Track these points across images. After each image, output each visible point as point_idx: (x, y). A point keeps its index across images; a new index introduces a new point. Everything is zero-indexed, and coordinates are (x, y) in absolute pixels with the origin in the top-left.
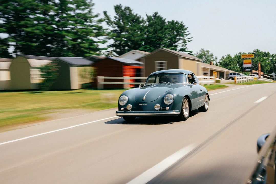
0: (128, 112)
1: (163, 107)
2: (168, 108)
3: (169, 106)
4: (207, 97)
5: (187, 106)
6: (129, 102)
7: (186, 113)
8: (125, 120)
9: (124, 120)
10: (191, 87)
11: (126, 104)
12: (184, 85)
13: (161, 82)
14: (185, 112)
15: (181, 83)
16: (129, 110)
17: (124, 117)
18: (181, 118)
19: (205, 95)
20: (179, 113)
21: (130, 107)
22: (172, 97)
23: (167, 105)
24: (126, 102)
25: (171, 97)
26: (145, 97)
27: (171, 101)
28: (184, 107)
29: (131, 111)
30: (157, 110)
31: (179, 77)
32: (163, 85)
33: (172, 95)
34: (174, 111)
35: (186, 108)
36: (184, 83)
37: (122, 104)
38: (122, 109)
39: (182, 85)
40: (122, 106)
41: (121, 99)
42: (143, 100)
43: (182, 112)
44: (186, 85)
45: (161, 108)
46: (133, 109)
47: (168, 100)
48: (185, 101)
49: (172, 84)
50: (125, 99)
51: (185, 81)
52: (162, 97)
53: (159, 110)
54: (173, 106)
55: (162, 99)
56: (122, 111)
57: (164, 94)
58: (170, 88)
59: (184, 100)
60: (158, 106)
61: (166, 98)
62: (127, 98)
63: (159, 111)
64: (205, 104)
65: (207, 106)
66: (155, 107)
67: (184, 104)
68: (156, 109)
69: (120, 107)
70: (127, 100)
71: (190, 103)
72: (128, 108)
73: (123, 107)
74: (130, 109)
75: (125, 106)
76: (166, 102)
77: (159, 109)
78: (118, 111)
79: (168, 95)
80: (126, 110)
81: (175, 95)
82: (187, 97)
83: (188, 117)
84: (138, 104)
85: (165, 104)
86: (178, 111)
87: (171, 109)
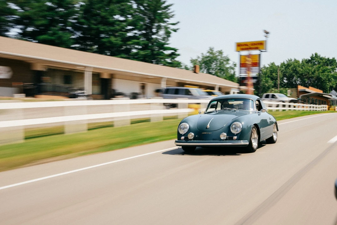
0: (189, 141)
1: (230, 136)
2: (235, 137)
3: (237, 135)
4: (275, 127)
5: (256, 136)
6: (190, 130)
7: (255, 144)
10: (260, 115)
11: (187, 132)
12: (251, 113)
13: (225, 108)
14: (254, 142)
16: (191, 140)
18: (249, 149)
19: (274, 124)
20: (248, 143)
21: (191, 135)
22: (240, 126)
23: (234, 135)
24: (186, 130)
25: (238, 126)
26: (209, 125)
27: (239, 130)
28: (253, 137)
29: (193, 141)
30: (223, 140)
32: (227, 112)
34: (242, 141)
35: (255, 138)
36: (251, 110)
37: (182, 132)
38: (183, 138)
40: (182, 134)
41: (181, 127)
42: (207, 128)
43: (251, 143)
44: (253, 112)
45: (227, 137)
47: (235, 128)
49: (238, 111)
50: (186, 127)
51: (252, 108)
52: (229, 125)
53: (226, 140)
54: (241, 136)
55: (229, 127)
56: (183, 140)
57: (231, 122)
58: (236, 115)
59: (253, 129)
60: (224, 136)
61: (234, 126)
62: (188, 126)
64: (273, 135)
65: (276, 137)
66: (221, 136)
67: (252, 134)
68: (222, 138)
69: (179, 135)
70: (188, 128)
71: (259, 133)
72: (190, 137)
73: (183, 136)
74: (192, 138)
75: (186, 135)
76: (233, 131)
77: (225, 138)
79: (235, 123)
80: (187, 139)
81: (243, 123)
82: (256, 126)
83: (257, 148)
84: (201, 133)
85: (232, 133)
86: (247, 141)
87: (238, 139)
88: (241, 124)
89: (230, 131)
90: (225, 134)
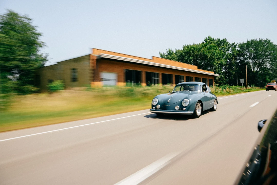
0: (158, 110)
1: (182, 108)
2: (185, 109)
3: (186, 107)
4: (216, 101)
5: (200, 107)
6: (158, 103)
9: (156, 115)
10: (204, 94)
11: (157, 104)
12: (199, 93)
14: (198, 112)
15: (197, 91)
16: (158, 109)
17: (156, 113)
18: (194, 116)
19: (214, 100)
20: (193, 113)
21: (159, 106)
23: (184, 107)
25: (187, 101)
26: (169, 100)
27: (187, 104)
28: (197, 108)
29: (159, 110)
30: (177, 110)
31: (196, 87)
32: (184, 92)
33: (188, 100)
34: (189, 111)
36: (199, 91)
37: (154, 104)
38: (154, 107)
39: (197, 93)
41: (154, 101)
42: (168, 102)
43: (195, 112)
45: (179, 108)
46: (161, 108)
47: (185, 103)
48: (199, 104)
49: (191, 92)
50: (156, 101)
51: (200, 90)
52: (181, 101)
54: (188, 108)
55: (181, 102)
56: (154, 109)
58: (189, 94)
59: (197, 103)
60: (177, 107)
61: (184, 101)
63: (178, 111)
64: (214, 106)
65: (216, 107)
67: (197, 106)
69: (153, 106)
70: (158, 101)
71: (202, 106)
74: (159, 108)
75: (156, 106)
76: (184, 105)
77: (178, 109)
78: (151, 109)
79: (185, 99)
80: (156, 108)
81: (190, 100)
82: (200, 101)
83: (200, 115)
84: (164, 105)
85: (183, 106)
86: (192, 111)
87: (187, 110)
88: (188, 101)
89: (182, 104)
90: (178, 106)
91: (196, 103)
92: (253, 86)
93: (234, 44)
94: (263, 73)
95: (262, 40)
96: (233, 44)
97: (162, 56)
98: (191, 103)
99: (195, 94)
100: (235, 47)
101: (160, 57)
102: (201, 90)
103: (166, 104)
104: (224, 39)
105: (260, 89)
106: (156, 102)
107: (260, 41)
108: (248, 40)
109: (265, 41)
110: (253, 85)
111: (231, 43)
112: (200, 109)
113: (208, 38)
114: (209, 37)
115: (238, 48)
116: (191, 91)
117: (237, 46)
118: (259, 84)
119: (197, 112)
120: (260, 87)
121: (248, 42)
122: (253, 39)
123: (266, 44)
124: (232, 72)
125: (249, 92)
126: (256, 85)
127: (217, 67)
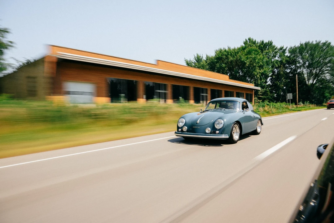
0: (185, 133)
1: (214, 130)
2: (218, 132)
3: (219, 130)
5: (238, 130)
6: (185, 125)
7: (236, 137)
8: (184, 139)
10: (244, 113)
11: (183, 126)
12: (238, 112)
16: (185, 132)
17: (184, 137)
18: (230, 141)
19: (258, 120)
20: (228, 137)
21: (185, 129)
23: (217, 130)
24: (183, 124)
25: (221, 122)
27: (221, 126)
28: (234, 131)
29: (186, 133)
30: (208, 133)
31: (234, 104)
34: (223, 135)
36: (238, 109)
37: (180, 125)
38: (180, 130)
41: (180, 121)
42: (197, 123)
43: (231, 136)
45: (211, 131)
46: (187, 131)
47: (218, 124)
48: (236, 126)
52: (214, 122)
53: (211, 133)
54: (222, 131)
55: (214, 124)
56: (180, 132)
57: (216, 118)
58: (224, 113)
60: (208, 130)
61: (217, 122)
62: (184, 121)
63: (209, 134)
64: (258, 128)
65: (260, 130)
66: (206, 130)
67: (234, 128)
69: (178, 128)
70: (184, 122)
71: (241, 128)
73: (180, 128)
74: (186, 130)
75: (182, 128)
76: (218, 127)
77: (209, 132)
78: (177, 132)
79: (219, 120)
80: (182, 131)
81: (225, 120)
82: (238, 123)
83: (238, 140)
84: (192, 127)
85: (215, 128)
86: (227, 135)
87: (220, 133)
88: (223, 121)
89: (215, 126)
90: (210, 129)
91: (233, 125)
92: (307, 103)
93: (283, 47)
94: (321, 86)
95: (320, 42)
96: (281, 49)
97: (189, 64)
98: (226, 125)
99: (232, 113)
100: (284, 52)
101: (186, 65)
102: (240, 108)
103: (195, 126)
104: (269, 42)
105: (316, 107)
106: (182, 122)
107: (318, 44)
108: (302, 43)
109: (324, 44)
110: (307, 101)
111: (279, 47)
112: (238, 132)
113: (248, 41)
114: (249, 39)
115: (287, 54)
116: (227, 109)
117: (287, 51)
118: (316, 101)
119: (234, 136)
120: (316, 105)
121: (301, 45)
122: (307, 41)
123: (324, 47)
124: (279, 85)
125: (299, 111)
126: (311, 102)
127: (258, 78)
